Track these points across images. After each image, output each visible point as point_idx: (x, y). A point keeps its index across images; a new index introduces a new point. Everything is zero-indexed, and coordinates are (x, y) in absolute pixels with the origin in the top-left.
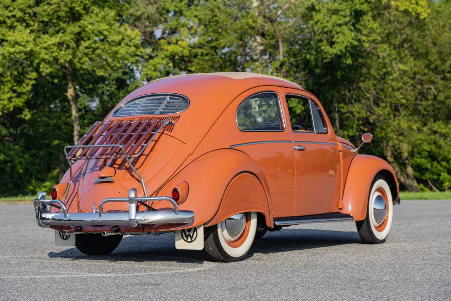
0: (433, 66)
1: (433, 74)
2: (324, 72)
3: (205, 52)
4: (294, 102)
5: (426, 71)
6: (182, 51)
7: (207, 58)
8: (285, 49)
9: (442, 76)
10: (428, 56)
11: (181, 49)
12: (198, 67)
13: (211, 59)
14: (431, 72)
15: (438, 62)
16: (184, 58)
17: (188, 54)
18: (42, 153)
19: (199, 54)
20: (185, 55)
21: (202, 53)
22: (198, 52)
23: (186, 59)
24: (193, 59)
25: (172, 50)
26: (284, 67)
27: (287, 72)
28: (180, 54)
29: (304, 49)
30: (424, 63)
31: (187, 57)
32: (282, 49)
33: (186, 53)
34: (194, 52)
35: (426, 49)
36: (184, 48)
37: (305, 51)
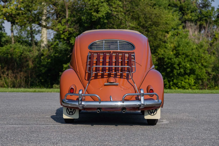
0: (142, 24)
1: (142, 28)
2: (89, 26)
3: (24, 13)
4: (73, 41)
5: (138, 27)
6: (11, 11)
7: (25, 16)
8: (69, 13)
9: (146, 29)
10: (139, 19)
11: (11, 10)
12: (21, 20)
13: (28, 16)
14: (140, 27)
15: (144, 22)
16: (12, 15)
17: (15, 13)
19: (21, 13)
20: (13, 14)
21: (22, 13)
22: (20, 13)
23: (13, 16)
24: (17, 16)
25: (6, 11)
26: (68, 22)
27: (70, 25)
28: (10, 13)
29: (78, 13)
30: (137, 22)
31: (14, 15)
32: (68, 13)
33: (14, 12)
34: (17, 12)
35: (138, 15)
36: (12, 10)
37: (79, 14)
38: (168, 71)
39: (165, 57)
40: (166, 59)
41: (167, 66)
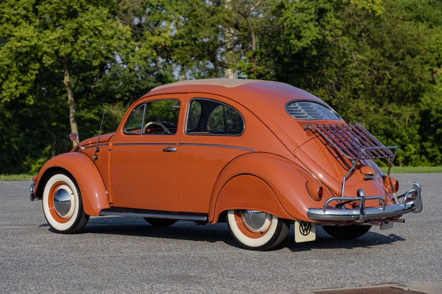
0: (388, 54)
1: (388, 61)
2: (292, 61)
3: (185, 43)
5: (382, 59)
6: (165, 41)
7: (187, 48)
8: (257, 41)
9: (396, 63)
10: (382, 46)
11: (164, 40)
12: (179, 56)
13: (191, 49)
14: (386, 59)
15: (392, 51)
16: (167, 48)
17: (170, 44)
18: (35, 132)
19: (180, 44)
20: (168, 45)
21: (183, 43)
22: (179, 42)
23: (168, 49)
24: (175, 49)
25: (156, 41)
26: (256, 57)
27: (259, 61)
28: (163, 44)
29: (274, 40)
30: (380, 51)
31: (169, 47)
32: (255, 40)
33: (169, 43)
34: (175, 43)
35: (382, 39)
36: (166, 39)
37: (274, 42)
38: (438, 133)
39: (432, 108)
40: (433, 113)
41: (436, 124)
